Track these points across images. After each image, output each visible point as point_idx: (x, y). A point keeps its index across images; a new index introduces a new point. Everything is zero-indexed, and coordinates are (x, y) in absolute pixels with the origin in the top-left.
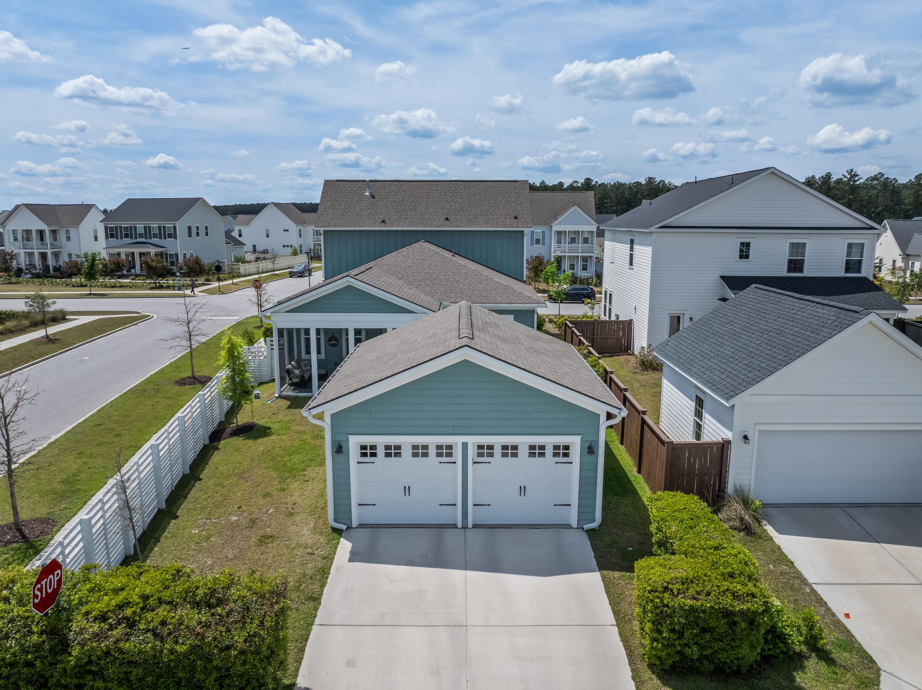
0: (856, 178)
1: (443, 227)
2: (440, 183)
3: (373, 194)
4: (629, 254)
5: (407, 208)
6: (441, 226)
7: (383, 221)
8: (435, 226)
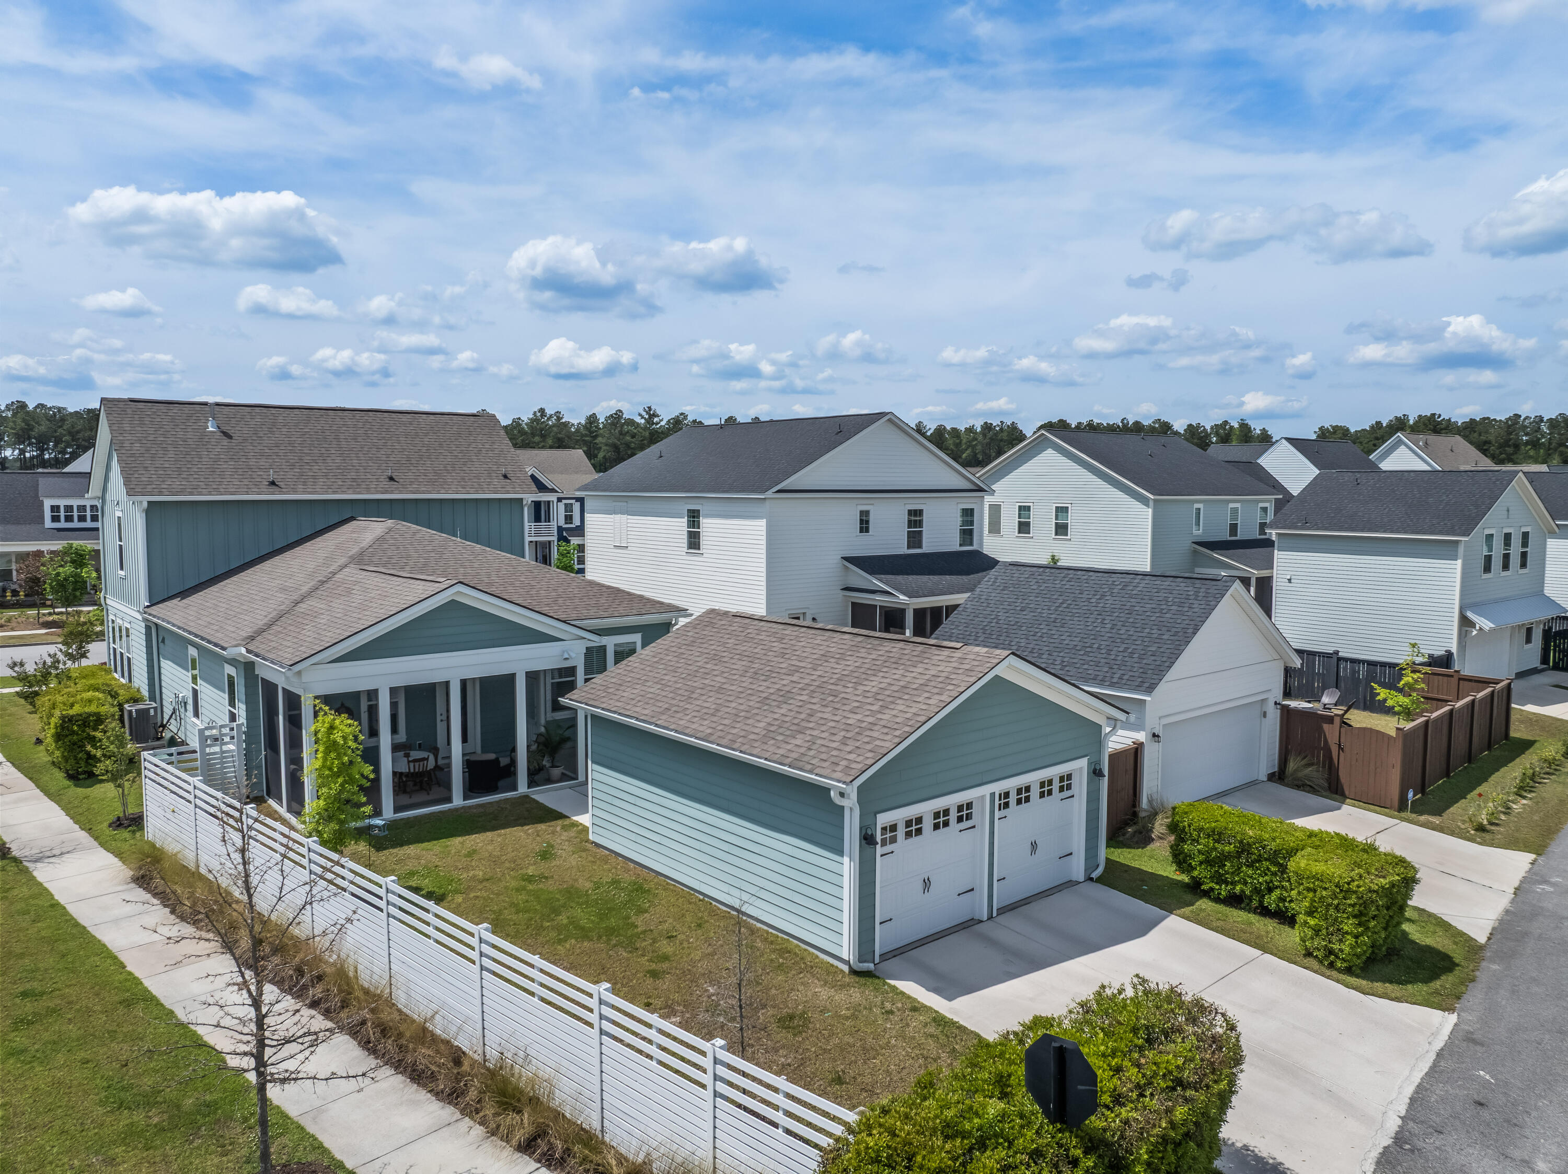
0: (656, 420)
1: (392, 492)
2: (346, 413)
3: (224, 429)
4: (686, 533)
5: (307, 459)
6: (386, 492)
7: (273, 483)
8: (377, 492)
